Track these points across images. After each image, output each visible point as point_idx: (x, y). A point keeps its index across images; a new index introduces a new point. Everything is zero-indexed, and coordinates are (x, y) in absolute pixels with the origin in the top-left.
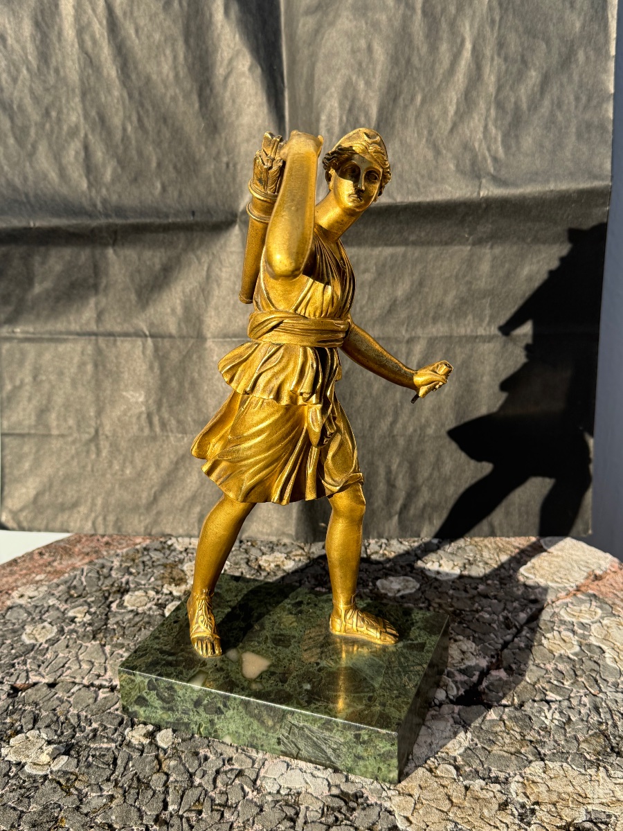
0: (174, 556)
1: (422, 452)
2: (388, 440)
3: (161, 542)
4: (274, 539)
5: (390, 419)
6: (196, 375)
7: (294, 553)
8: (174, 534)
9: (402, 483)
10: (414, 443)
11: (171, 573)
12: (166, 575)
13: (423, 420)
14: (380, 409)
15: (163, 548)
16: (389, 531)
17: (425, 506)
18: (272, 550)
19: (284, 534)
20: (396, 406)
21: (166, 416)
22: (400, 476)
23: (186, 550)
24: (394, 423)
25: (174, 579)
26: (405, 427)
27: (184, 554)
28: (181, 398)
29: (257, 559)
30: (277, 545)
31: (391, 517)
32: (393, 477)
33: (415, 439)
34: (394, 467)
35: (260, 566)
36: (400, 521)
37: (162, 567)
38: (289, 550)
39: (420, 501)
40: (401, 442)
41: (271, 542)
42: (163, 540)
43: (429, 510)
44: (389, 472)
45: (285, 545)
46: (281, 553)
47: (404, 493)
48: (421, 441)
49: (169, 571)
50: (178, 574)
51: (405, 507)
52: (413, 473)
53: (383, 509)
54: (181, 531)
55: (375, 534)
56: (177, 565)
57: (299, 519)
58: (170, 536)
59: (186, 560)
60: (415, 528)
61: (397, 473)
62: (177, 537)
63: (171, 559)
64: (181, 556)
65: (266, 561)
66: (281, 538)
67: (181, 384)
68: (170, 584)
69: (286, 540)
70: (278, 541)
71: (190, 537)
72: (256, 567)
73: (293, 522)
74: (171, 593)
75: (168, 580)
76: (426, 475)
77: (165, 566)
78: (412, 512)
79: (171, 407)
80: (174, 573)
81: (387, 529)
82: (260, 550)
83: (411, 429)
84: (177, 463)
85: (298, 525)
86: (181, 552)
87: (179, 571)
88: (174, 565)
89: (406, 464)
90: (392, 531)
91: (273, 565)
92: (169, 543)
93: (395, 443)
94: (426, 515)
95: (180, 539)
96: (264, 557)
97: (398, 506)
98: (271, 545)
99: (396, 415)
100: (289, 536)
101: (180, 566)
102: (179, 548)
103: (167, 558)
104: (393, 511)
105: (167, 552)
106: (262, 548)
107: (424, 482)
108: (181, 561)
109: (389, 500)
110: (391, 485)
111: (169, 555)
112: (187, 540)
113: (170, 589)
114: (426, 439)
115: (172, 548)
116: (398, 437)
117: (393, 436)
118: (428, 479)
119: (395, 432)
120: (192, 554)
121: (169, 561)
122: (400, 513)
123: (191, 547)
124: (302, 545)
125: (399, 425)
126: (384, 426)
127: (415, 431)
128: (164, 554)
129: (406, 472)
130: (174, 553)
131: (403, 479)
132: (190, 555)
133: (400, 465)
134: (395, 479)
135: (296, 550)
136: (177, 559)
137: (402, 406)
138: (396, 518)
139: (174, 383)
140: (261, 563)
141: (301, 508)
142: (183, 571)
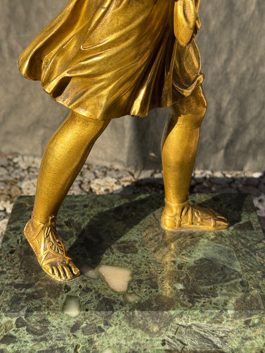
0: (16, 174)
1: (253, 91)
2: (220, 77)
3: (9, 160)
4: (108, 165)
5: (224, 56)
6: (41, 5)
7: (124, 179)
8: (21, 152)
9: (230, 120)
10: (246, 81)
11: (9, 190)
12: (5, 192)
13: (257, 59)
14: (216, 46)
15: (9, 165)
16: (214, 164)
17: (250, 143)
18: (105, 174)
19: (116, 160)
20: (231, 42)
21: (14, 42)
22: (230, 113)
23: (29, 168)
24: (228, 60)
25: (10, 196)
26: (238, 65)
27: (26, 172)
28: (27, 26)
29: (89, 182)
30: (110, 170)
31: (217, 151)
32: (222, 114)
33: (248, 77)
34: (225, 104)
35: (91, 189)
36: (226, 155)
37: (3, 184)
38: (120, 175)
39: (247, 138)
40: (234, 80)
41: (105, 167)
42: (10, 157)
43: (254, 146)
44: (219, 108)
45: (117, 170)
46: (112, 177)
47: (231, 129)
48: (253, 80)
49: (8, 187)
50: (16, 191)
51: (231, 143)
52: (242, 110)
53: (210, 144)
54: (27, 151)
55: (201, 166)
56: (17, 183)
57: (131, 148)
58: (16, 155)
59: (26, 179)
60: (239, 162)
61: (226, 111)
62: (23, 156)
63: (14, 176)
64: (22, 174)
65: (98, 185)
66: (114, 163)
67: (27, 12)
68: (6, 201)
69: (117, 166)
70: (111, 166)
71: (35, 156)
72: (87, 190)
73: (125, 150)
74: (5, 210)
75: (5, 196)
76: (254, 113)
77: (6, 182)
78: (238, 147)
79: (18, 34)
80: (13, 190)
81: (212, 162)
82: (95, 173)
83: (244, 68)
84: (23, 89)
85: (129, 153)
86: (23, 170)
87: (18, 189)
88: (14, 183)
89: (236, 102)
90: (217, 164)
91: (103, 189)
92: (15, 160)
93: (227, 80)
94: (251, 151)
95: (25, 158)
96: (97, 181)
97: (225, 141)
98: (104, 170)
99: (231, 52)
100: (120, 162)
101: (19, 184)
102: (23, 166)
103: (10, 175)
104: (219, 146)
105: (11, 169)
106: (97, 172)
107: (251, 120)
108: (22, 179)
109: (217, 135)
110: (220, 121)
111: (12, 172)
112: (31, 159)
113: (5, 206)
114: (258, 78)
115: (17, 166)
116: (231, 75)
117: (226, 74)
118: (256, 118)
119: (228, 70)
120: (33, 172)
121: (11, 178)
122: (227, 148)
123: (33, 165)
124: (133, 171)
125: (233, 64)
126: (218, 63)
127: (248, 69)
128: (8, 171)
129: (236, 109)
130: (17, 171)
131: (232, 116)
132: (31, 173)
133: (230, 103)
134: (224, 116)
135: (127, 176)
136: (18, 177)
137: (237, 44)
138: (221, 153)
139: (21, 10)
140: (93, 186)
141: (133, 138)
142: (20, 189)
